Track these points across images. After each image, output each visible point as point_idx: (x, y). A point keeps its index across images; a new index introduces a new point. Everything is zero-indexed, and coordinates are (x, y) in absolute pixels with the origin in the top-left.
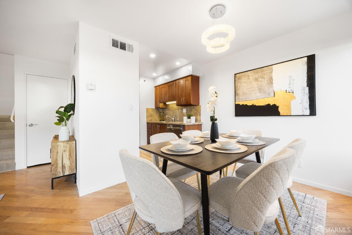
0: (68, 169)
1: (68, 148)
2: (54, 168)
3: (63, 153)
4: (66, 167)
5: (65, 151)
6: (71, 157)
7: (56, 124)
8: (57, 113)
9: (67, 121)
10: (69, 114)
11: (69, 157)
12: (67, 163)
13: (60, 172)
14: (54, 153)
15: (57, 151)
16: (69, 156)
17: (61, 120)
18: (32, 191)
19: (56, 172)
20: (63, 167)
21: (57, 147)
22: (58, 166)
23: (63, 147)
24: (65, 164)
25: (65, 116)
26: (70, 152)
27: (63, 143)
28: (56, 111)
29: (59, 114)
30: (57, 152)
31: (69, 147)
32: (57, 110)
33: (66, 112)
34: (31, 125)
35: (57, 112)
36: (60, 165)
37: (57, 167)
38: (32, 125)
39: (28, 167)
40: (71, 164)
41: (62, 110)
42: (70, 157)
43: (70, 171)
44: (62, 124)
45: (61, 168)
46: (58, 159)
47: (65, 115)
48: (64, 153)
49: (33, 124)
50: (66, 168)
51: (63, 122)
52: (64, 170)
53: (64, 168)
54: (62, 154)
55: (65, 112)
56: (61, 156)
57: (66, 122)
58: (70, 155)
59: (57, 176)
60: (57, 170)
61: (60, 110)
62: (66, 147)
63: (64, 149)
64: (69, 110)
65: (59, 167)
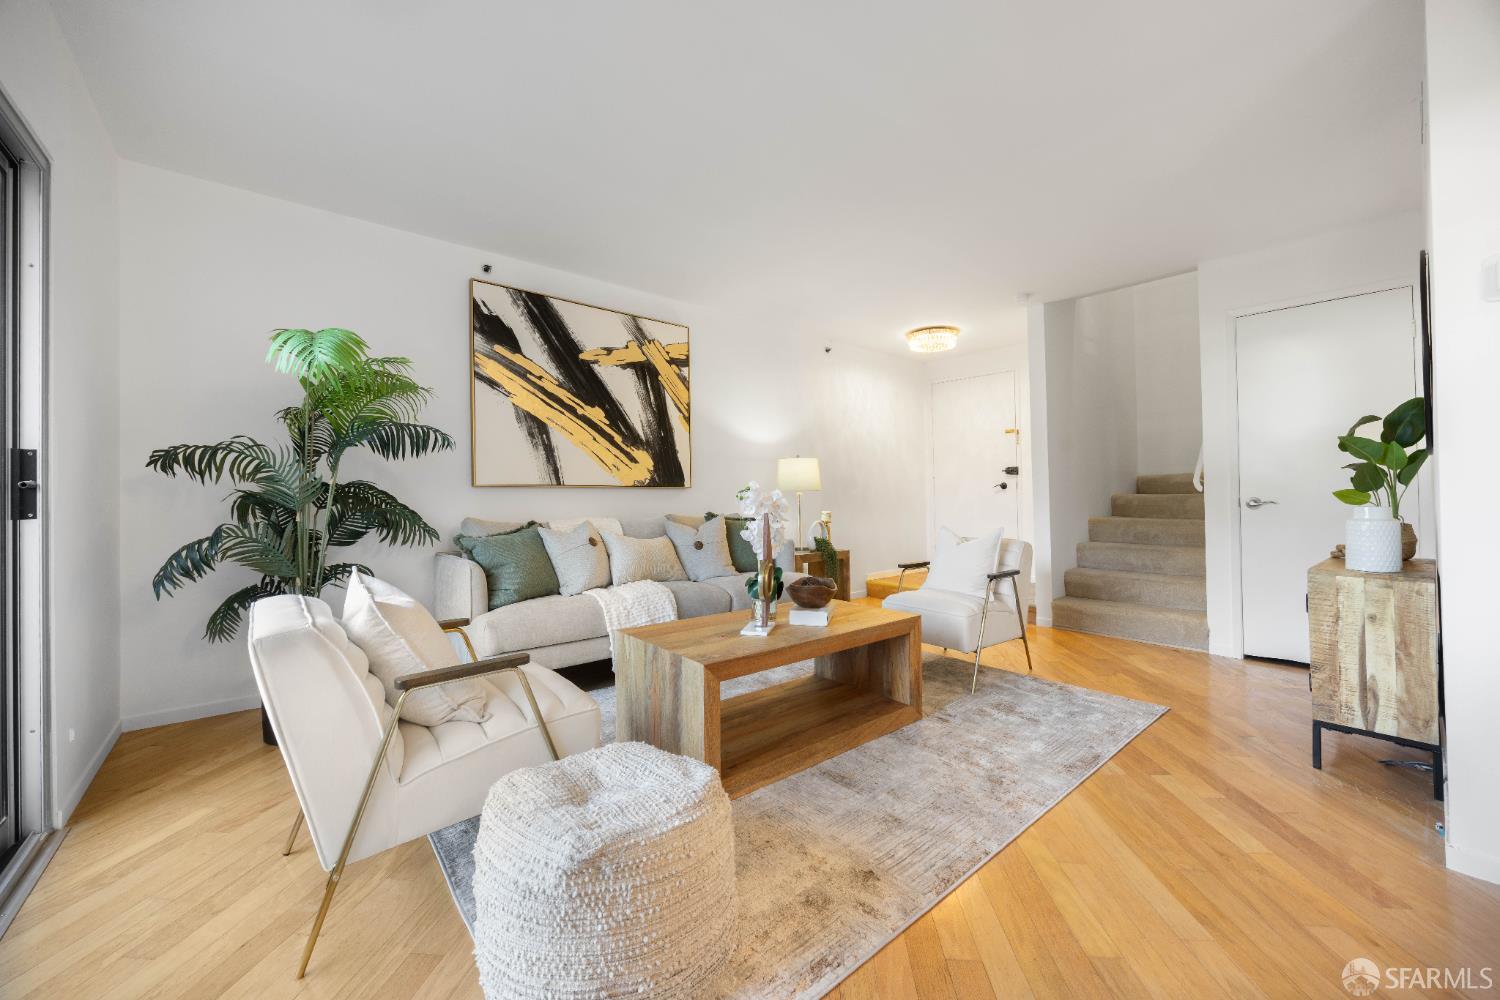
0: (1393, 712)
1: (1391, 612)
2: (1324, 682)
3: (1363, 627)
4: (1382, 695)
5: (1373, 618)
6: (1409, 655)
7: (1342, 495)
8: (1343, 446)
9: (1400, 487)
10: (1409, 451)
11: (1396, 654)
12: (1388, 679)
13: (1350, 708)
14: (1321, 618)
15: (1334, 609)
16: (1397, 648)
17: (1366, 481)
18: (1244, 737)
19: (1331, 699)
20: (1367, 690)
21: (1333, 591)
22: (1343, 677)
23: (1367, 600)
24: (1373, 677)
25: (1387, 460)
26: (1401, 630)
27: (1365, 582)
28: (1338, 442)
29: (1356, 454)
30: (1337, 618)
31: (1397, 607)
32: (1345, 434)
33: (1394, 443)
34: (1252, 503)
35: (1345, 445)
36: (1351, 676)
37: (1335, 679)
38: (1256, 504)
39: (1247, 657)
40: (1408, 690)
41: (1374, 432)
42: (1402, 656)
43: (1404, 723)
44: (1373, 499)
45: (1357, 694)
46: (1341, 647)
47: (1385, 455)
48: (1369, 628)
49: (1262, 500)
50: (1382, 702)
51: (1377, 487)
52: (1371, 704)
53: (1369, 695)
54: (1359, 628)
55: (1389, 443)
56: (1357, 639)
57: (1392, 489)
58: (1403, 645)
59: (1336, 722)
60: (1335, 692)
61: (1360, 433)
62: (1382, 603)
63: (1371, 610)
64: (1409, 431)
65: (1343, 682)
